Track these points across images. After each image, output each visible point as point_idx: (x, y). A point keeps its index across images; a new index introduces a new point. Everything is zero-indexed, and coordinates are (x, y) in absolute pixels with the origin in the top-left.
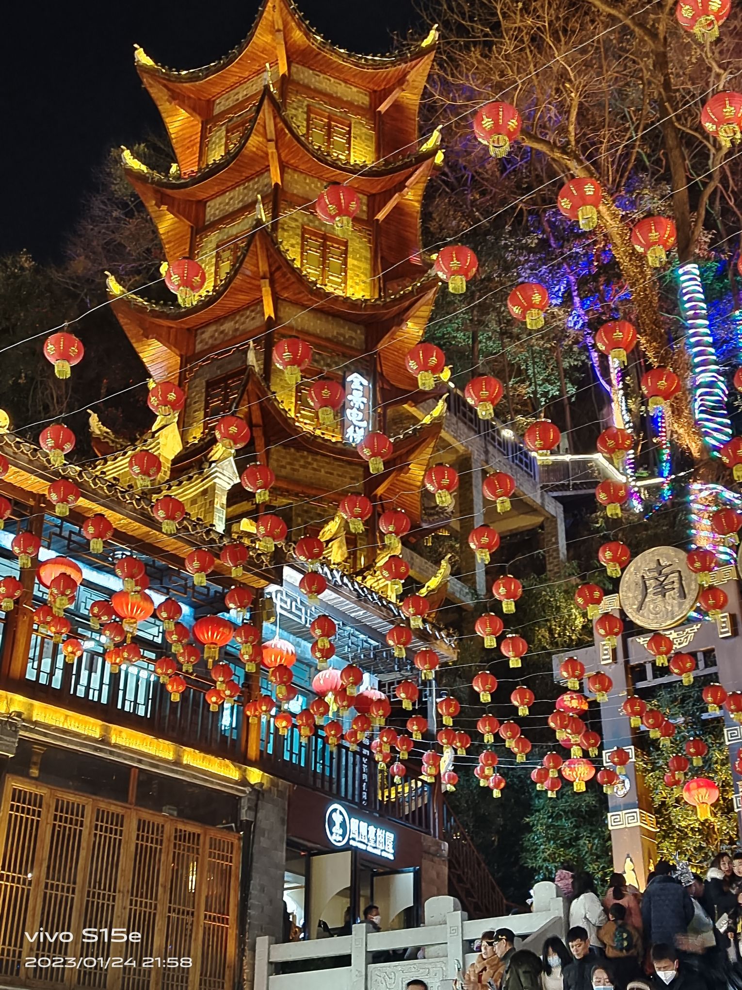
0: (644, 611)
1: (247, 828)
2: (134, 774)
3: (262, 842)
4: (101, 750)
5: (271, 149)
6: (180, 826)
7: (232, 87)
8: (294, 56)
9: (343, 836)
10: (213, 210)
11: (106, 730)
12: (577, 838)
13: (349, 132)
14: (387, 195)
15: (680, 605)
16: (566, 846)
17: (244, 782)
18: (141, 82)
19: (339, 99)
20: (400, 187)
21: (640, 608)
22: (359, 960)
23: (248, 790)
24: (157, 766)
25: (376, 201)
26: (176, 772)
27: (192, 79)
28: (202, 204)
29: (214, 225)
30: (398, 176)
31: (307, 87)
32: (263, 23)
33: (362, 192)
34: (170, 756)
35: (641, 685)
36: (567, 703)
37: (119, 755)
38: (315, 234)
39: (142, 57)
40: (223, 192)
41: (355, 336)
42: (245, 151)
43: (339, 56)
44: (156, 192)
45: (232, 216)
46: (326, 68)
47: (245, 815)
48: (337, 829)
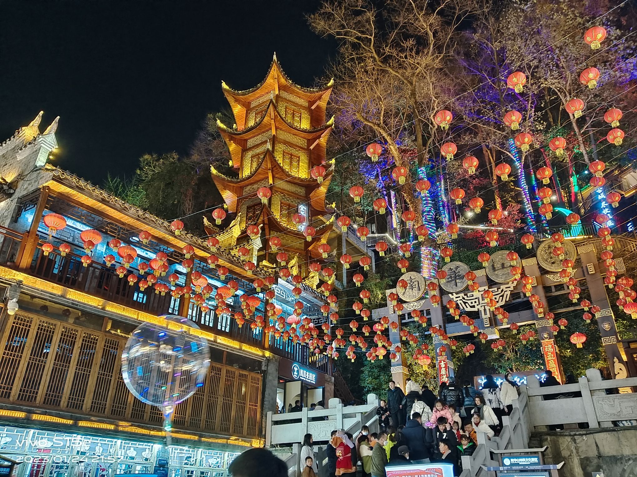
0: (405, 295)
1: (265, 373)
2: (225, 353)
3: (269, 378)
4: (214, 345)
5: (273, 121)
6: (241, 372)
7: (257, 98)
8: (281, 88)
9: (298, 375)
10: (250, 143)
11: (215, 338)
12: (379, 376)
13: (301, 116)
14: (314, 140)
15: (418, 293)
16: (376, 378)
17: (264, 356)
18: (224, 95)
19: (297, 104)
20: (319, 137)
21: (404, 293)
22: (304, 420)
23: (265, 359)
24: (233, 351)
25: (310, 142)
26: (240, 353)
27: (243, 95)
28: (246, 140)
29: (250, 149)
30: (318, 133)
31: (286, 99)
32: (270, 75)
33: (305, 138)
34: (238, 347)
35: (403, 321)
36: (377, 327)
37: (220, 347)
38: (288, 154)
39: (224, 85)
40: (254, 137)
41: (301, 191)
42: (262, 122)
43: (297, 88)
44: (229, 136)
45: (257, 146)
46: (292, 92)
47: (263, 368)
48: (295, 373)
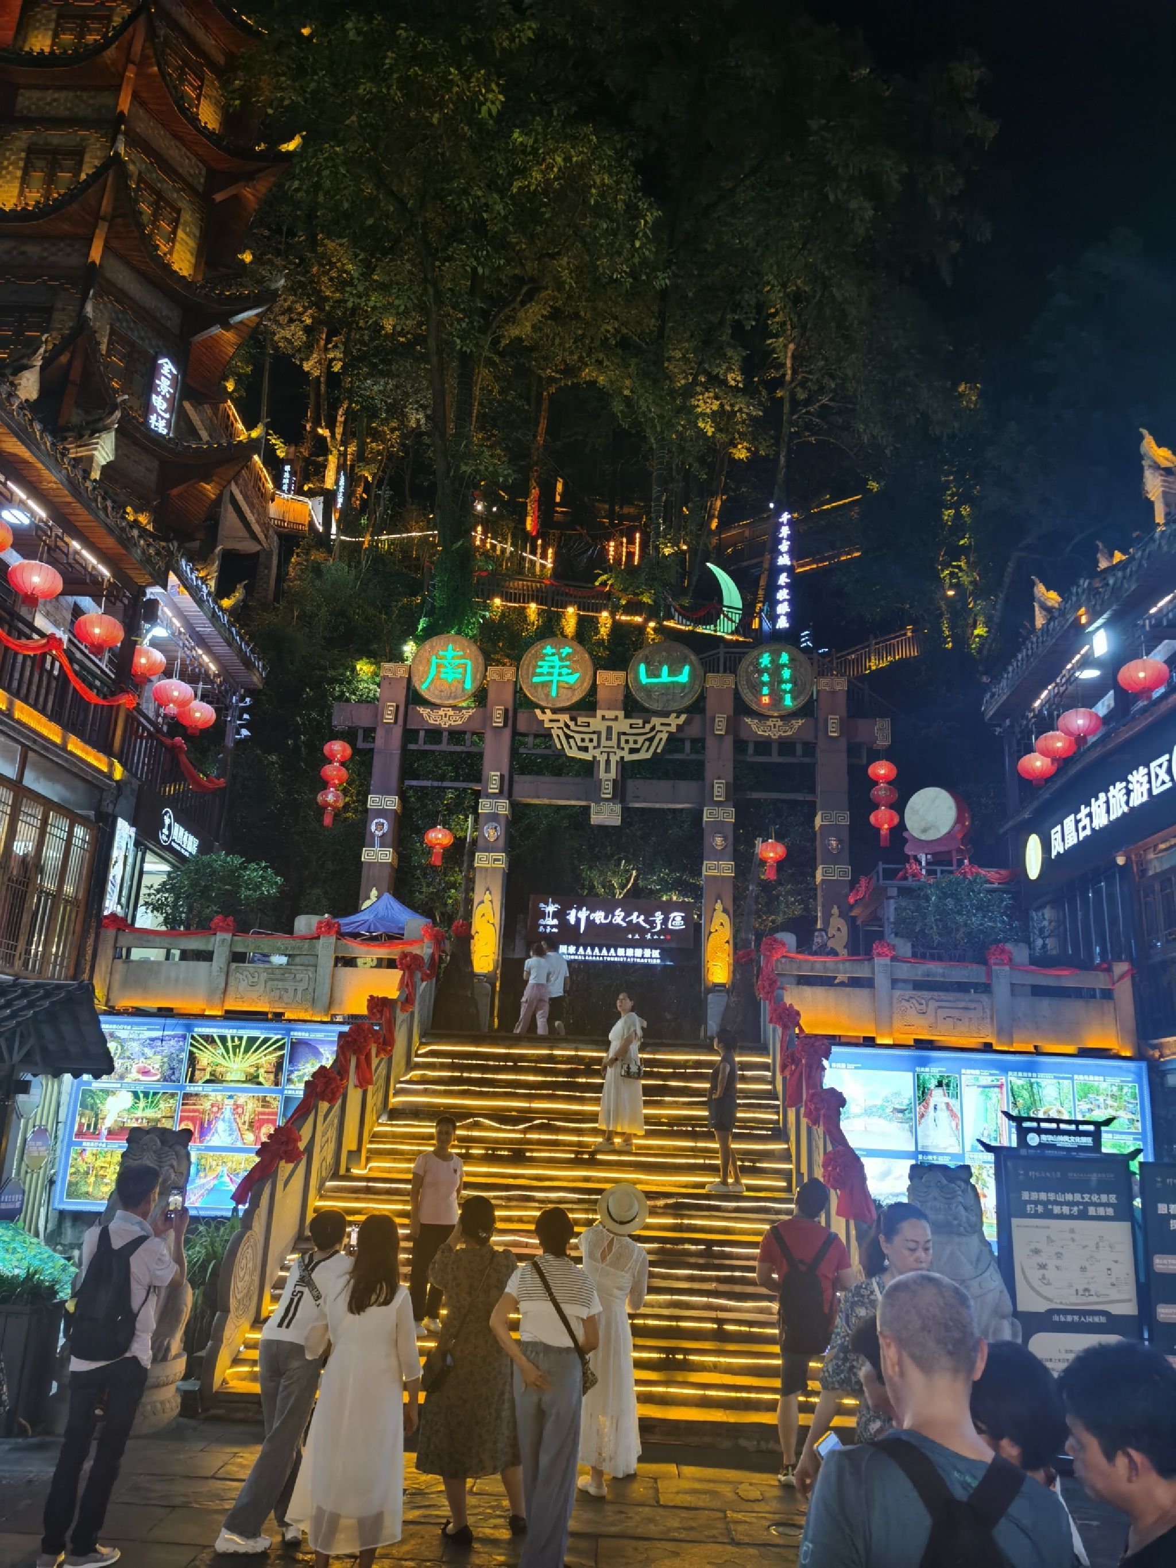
4: (6, 724)
5: (131, 70)
9: (168, 836)
10: (28, 103)
11: (11, 705)
14: (229, 179)
17: (109, 776)
19: (198, 46)
22: (221, 957)
23: (111, 783)
24: (46, 749)
25: (216, 179)
26: (61, 757)
28: (14, 88)
29: (28, 122)
33: (203, 161)
34: (58, 740)
35: (412, 747)
37: (19, 733)
38: (150, 188)
40: (46, 88)
41: (170, 315)
42: (96, 60)
45: (54, 122)
47: (106, 807)
48: (165, 831)
